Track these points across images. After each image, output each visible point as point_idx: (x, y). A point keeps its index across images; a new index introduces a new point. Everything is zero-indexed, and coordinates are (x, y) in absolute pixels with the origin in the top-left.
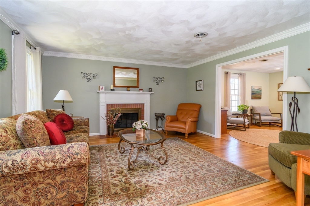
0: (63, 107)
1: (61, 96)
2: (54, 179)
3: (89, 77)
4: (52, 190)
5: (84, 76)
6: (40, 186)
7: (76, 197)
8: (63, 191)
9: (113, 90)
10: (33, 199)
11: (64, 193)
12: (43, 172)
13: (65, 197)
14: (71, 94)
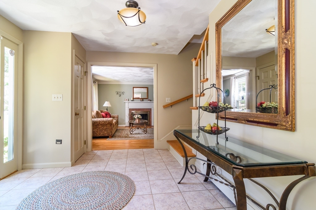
0: (107, 109)
1: (106, 104)
2: (104, 127)
3: (120, 94)
4: (103, 130)
5: (117, 94)
6: (101, 129)
7: (110, 134)
8: (106, 131)
9: (133, 101)
10: (99, 132)
11: (106, 132)
12: (101, 125)
13: (107, 133)
14: (111, 103)
